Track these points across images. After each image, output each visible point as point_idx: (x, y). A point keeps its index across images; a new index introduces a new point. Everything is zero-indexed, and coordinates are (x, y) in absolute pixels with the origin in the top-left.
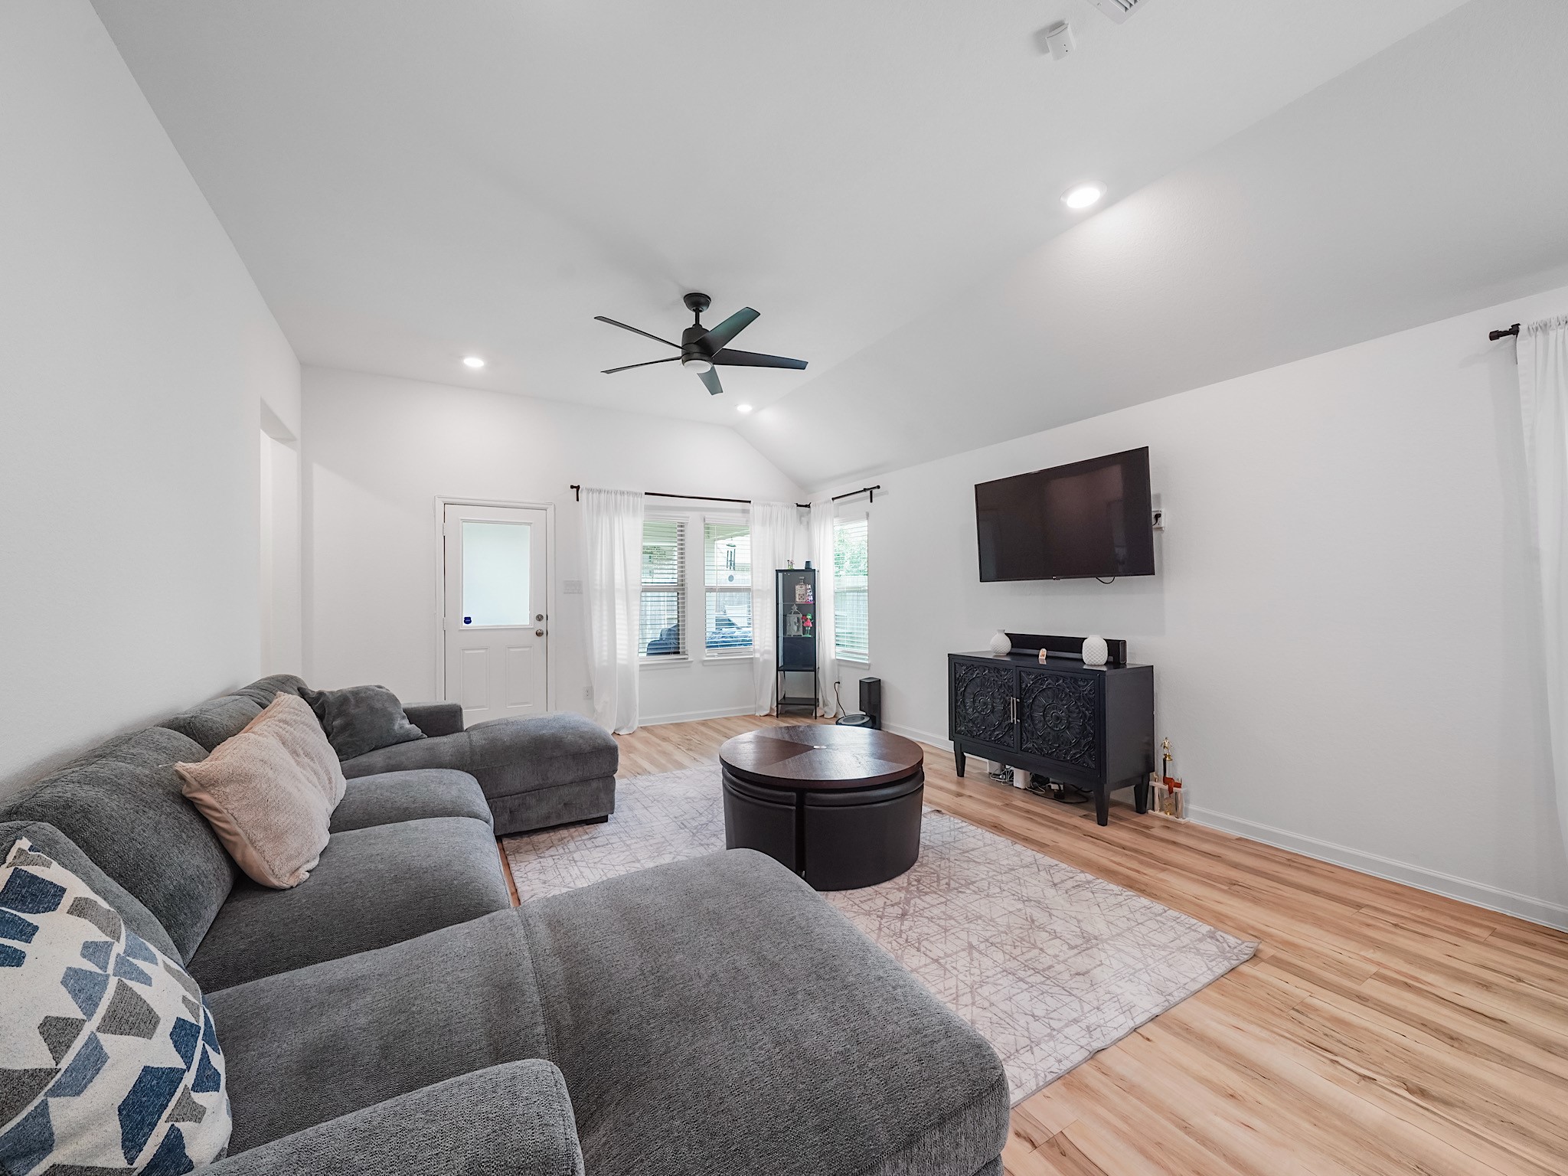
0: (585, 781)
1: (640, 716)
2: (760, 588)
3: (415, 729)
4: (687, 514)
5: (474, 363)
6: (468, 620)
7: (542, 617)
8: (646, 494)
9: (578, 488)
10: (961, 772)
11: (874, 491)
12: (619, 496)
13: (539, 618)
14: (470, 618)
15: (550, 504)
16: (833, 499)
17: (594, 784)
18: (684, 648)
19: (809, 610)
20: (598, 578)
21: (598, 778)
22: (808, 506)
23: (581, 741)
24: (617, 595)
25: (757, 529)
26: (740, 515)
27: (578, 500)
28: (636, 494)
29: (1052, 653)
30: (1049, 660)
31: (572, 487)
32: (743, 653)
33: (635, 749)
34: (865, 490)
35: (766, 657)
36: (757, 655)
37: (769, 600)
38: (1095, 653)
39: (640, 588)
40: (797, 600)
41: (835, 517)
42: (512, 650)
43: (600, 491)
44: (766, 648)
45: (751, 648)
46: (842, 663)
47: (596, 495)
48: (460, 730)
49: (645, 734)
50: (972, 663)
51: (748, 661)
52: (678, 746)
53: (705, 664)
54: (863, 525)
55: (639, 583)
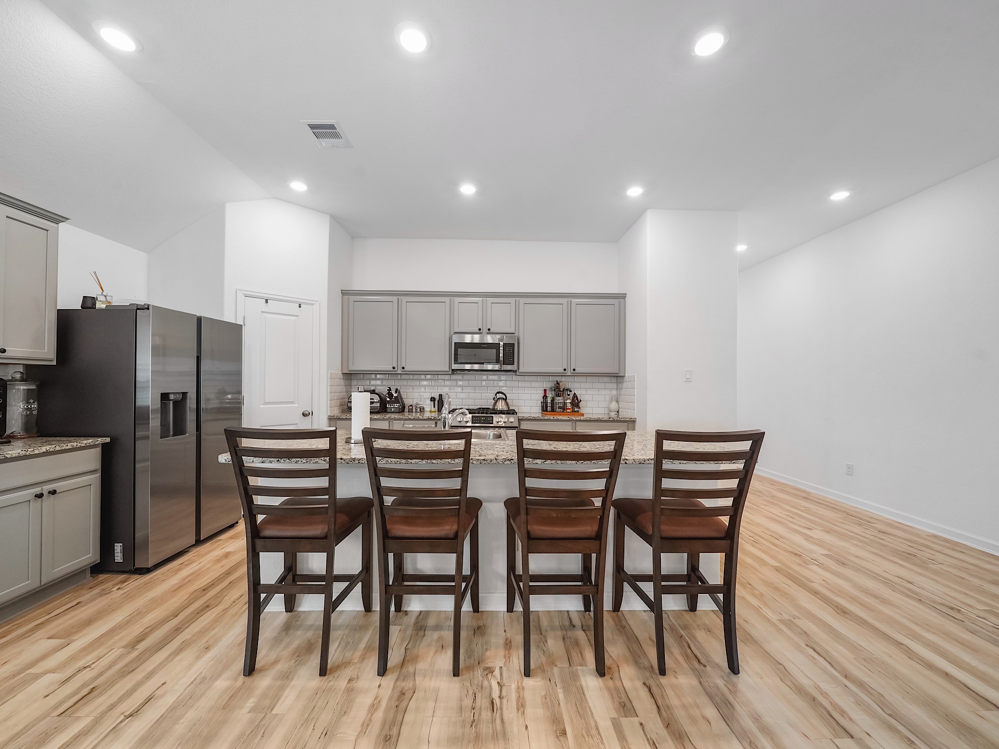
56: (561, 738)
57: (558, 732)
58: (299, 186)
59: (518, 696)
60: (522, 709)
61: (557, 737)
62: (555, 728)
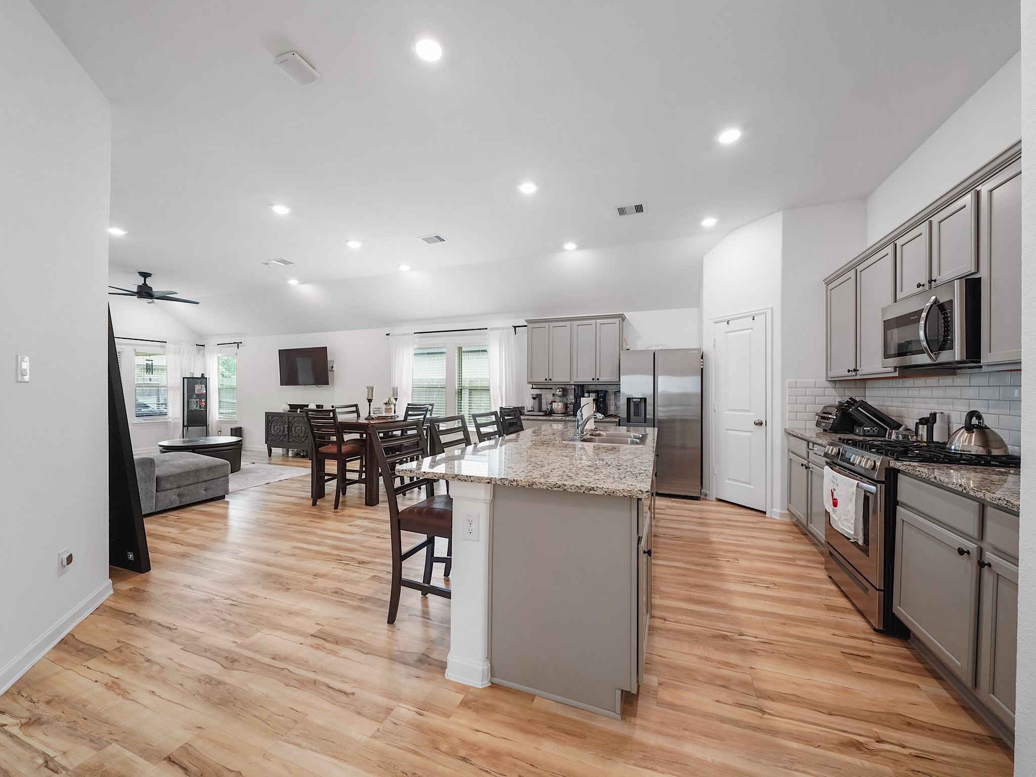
2: (173, 386)
4: (126, 347)
10: (270, 455)
11: (240, 344)
16: (218, 345)
19: (203, 397)
22: (204, 346)
26: (160, 348)
29: (300, 410)
32: (161, 419)
34: (234, 343)
35: (176, 420)
36: (170, 420)
38: (312, 409)
40: (196, 392)
41: (219, 353)
44: (176, 416)
45: (166, 417)
46: (222, 420)
50: (275, 415)
51: (164, 424)
54: (234, 358)
58: (709, 222)
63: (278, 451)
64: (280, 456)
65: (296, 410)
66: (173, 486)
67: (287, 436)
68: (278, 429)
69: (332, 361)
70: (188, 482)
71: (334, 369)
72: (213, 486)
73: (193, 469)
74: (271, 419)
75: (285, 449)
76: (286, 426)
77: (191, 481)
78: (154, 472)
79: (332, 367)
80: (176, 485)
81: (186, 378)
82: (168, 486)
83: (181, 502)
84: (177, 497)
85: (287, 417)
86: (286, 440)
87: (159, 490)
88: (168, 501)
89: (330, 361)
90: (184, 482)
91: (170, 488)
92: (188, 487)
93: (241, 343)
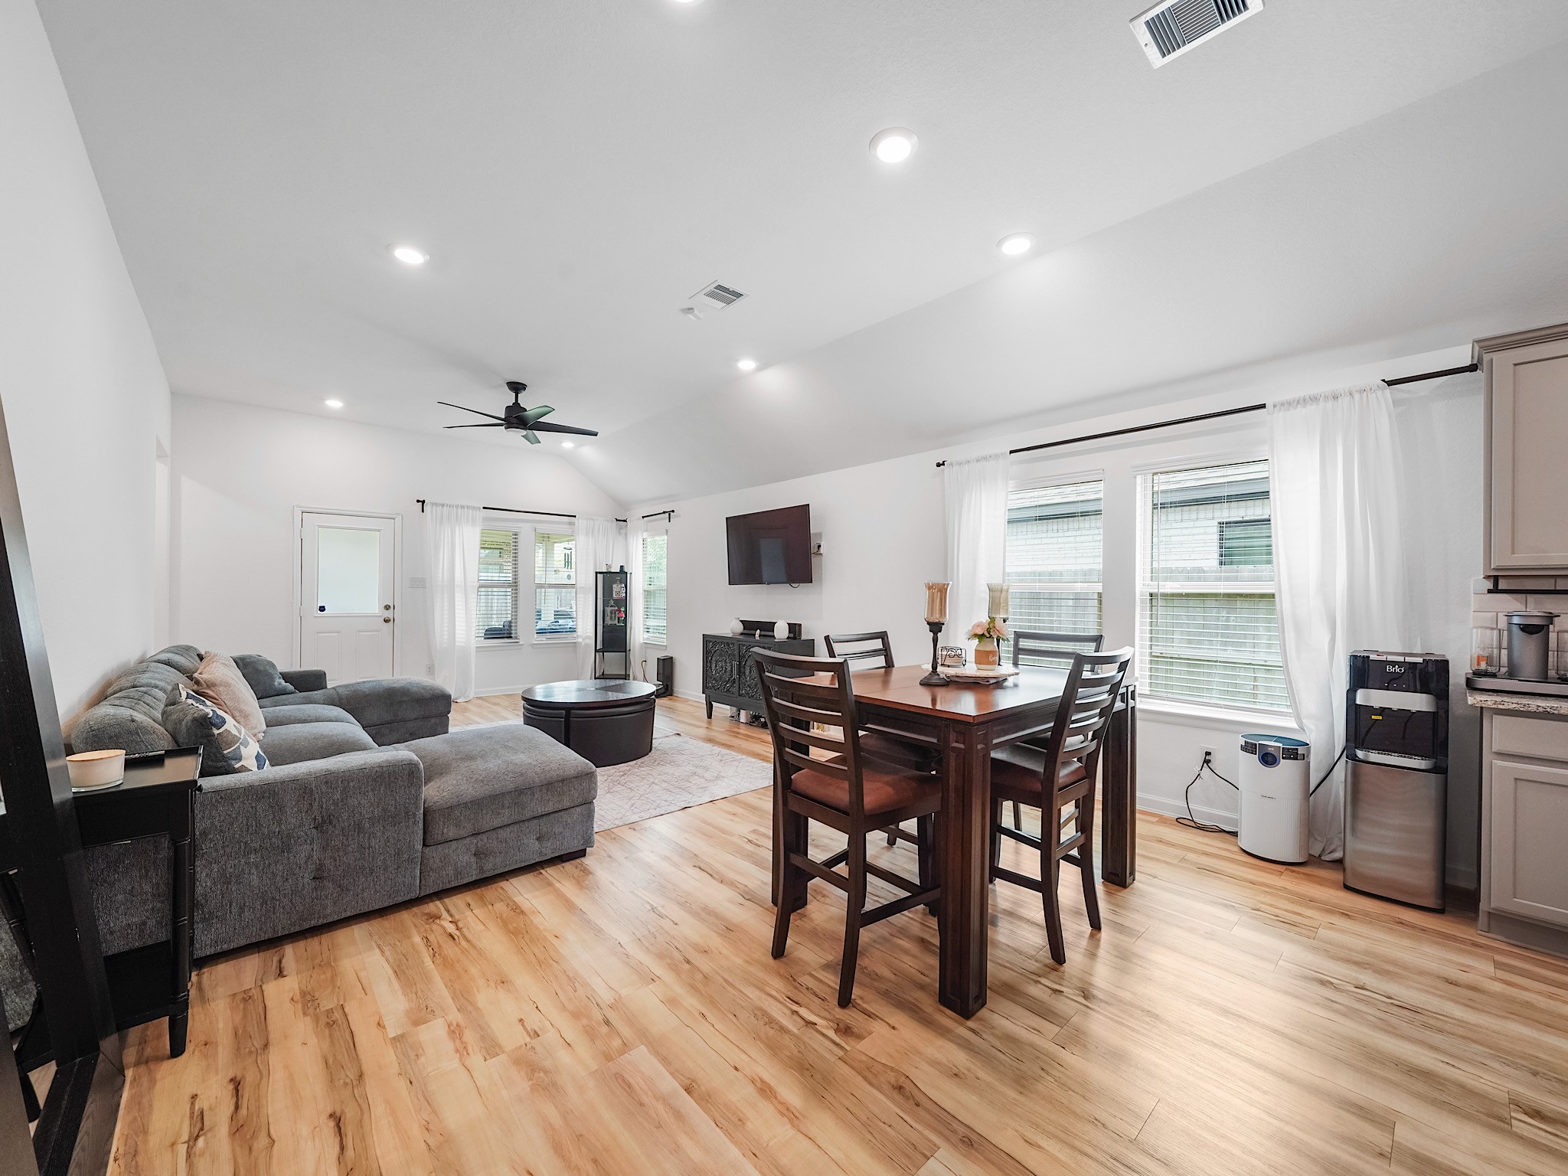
0: (425, 718)
1: (475, 688)
2: (583, 586)
3: (290, 687)
4: (521, 525)
5: (334, 404)
6: (322, 609)
7: (390, 607)
8: (484, 508)
9: (423, 502)
10: (710, 716)
11: (672, 513)
12: (460, 509)
13: (387, 607)
14: (324, 607)
15: (398, 514)
16: (643, 517)
17: (433, 721)
18: (516, 633)
19: (623, 603)
20: (440, 575)
21: (436, 717)
22: (625, 521)
23: (423, 691)
24: (456, 589)
25: (581, 538)
26: (567, 526)
27: (423, 511)
28: (475, 508)
29: (763, 633)
30: (762, 637)
31: (418, 501)
32: (569, 638)
33: (470, 710)
34: (664, 512)
35: (587, 641)
36: (580, 640)
37: (590, 596)
38: (781, 632)
39: (477, 585)
40: (614, 596)
41: (645, 531)
42: (361, 633)
43: (443, 505)
44: (588, 634)
45: (575, 634)
46: (648, 646)
47: (439, 508)
48: (326, 688)
49: (480, 702)
50: (715, 640)
51: (572, 645)
52: (506, 708)
53: (534, 646)
54: (662, 540)
55: (477, 580)
56: (688, 1082)
57: (695, 1086)
59: (779, 1098)
60: (759, 1085)
61: (694, 1081)
62: (703, 1088)
63: (722, 710)
64: (726, 717)
65: (753, 632)
66: (463, 833)
67: (737, 682)
68: (722, 667)
69: (819, 535)
70: (497, 822)
71: (822, 550)
72: (557, 830)
73: (511, 786)
74: (712, 646)
75: (735, 709)
76: (735, 663)
77: (506, 816)
78: (417, 797)
79: (819, 546)
80: (468, 828)
81: (600, 573)
82: (451, 832)
83: (481, 870)
84: (473, 859)
85: (736, 647)
86: (735, 690)
87: (430, 841)
88: (450, 870)
89: (815, 534)
90: (489, 821)
91: (455, 837)
92: (501, 831)
93: (673, 511)
